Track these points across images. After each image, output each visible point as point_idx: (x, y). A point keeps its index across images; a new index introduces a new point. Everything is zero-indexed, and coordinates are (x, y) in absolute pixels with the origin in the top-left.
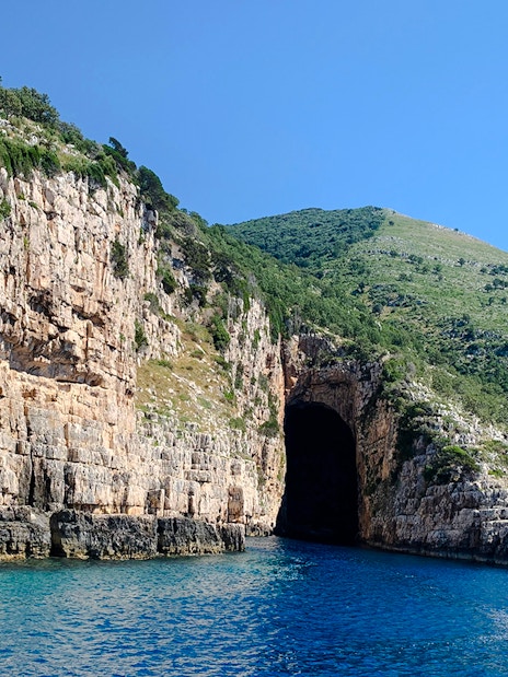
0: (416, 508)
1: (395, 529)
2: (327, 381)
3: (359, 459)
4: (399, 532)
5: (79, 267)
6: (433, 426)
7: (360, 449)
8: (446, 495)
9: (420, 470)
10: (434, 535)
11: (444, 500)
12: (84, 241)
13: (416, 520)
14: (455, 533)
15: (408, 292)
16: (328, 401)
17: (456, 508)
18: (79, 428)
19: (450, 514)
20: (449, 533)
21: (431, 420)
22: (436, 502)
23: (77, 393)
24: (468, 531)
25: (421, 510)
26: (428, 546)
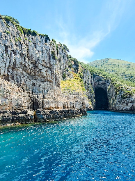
0: (120, 103)
1: (116, 108)
2: (102, 84)
3: (108, 96)
4: (117, 108)
5: (43, 56)
6: (123, 88)
7: (108, 94)
8: (126, 100)
9: (120, 96)
10: (124, 108)
11: (126, 101)
12: (44, 50)
13: (120, 106)
14: (129, 108)
15: (114, 70)
16: (102, 87)
17: (128, 103)
18: (46, 91)
19: (127, 104)
20: (127, 108)
21: (122, 87)
22: (124, 102)
23: (46, 84)
24: (132, 107)
25: (121, 104)
26: (123, 111)
